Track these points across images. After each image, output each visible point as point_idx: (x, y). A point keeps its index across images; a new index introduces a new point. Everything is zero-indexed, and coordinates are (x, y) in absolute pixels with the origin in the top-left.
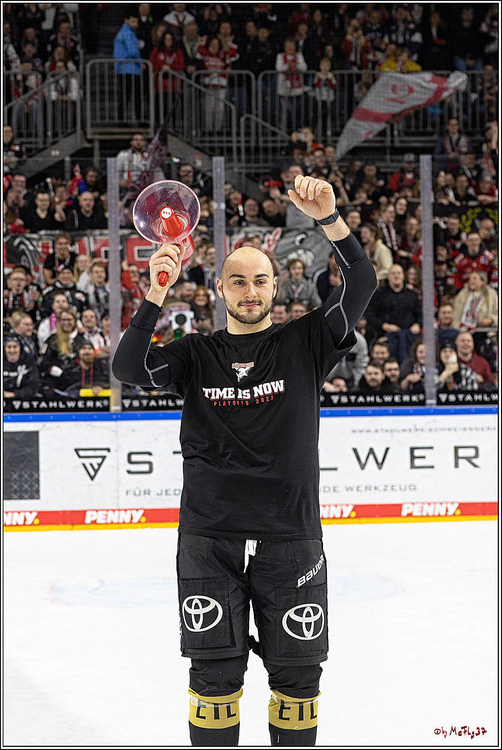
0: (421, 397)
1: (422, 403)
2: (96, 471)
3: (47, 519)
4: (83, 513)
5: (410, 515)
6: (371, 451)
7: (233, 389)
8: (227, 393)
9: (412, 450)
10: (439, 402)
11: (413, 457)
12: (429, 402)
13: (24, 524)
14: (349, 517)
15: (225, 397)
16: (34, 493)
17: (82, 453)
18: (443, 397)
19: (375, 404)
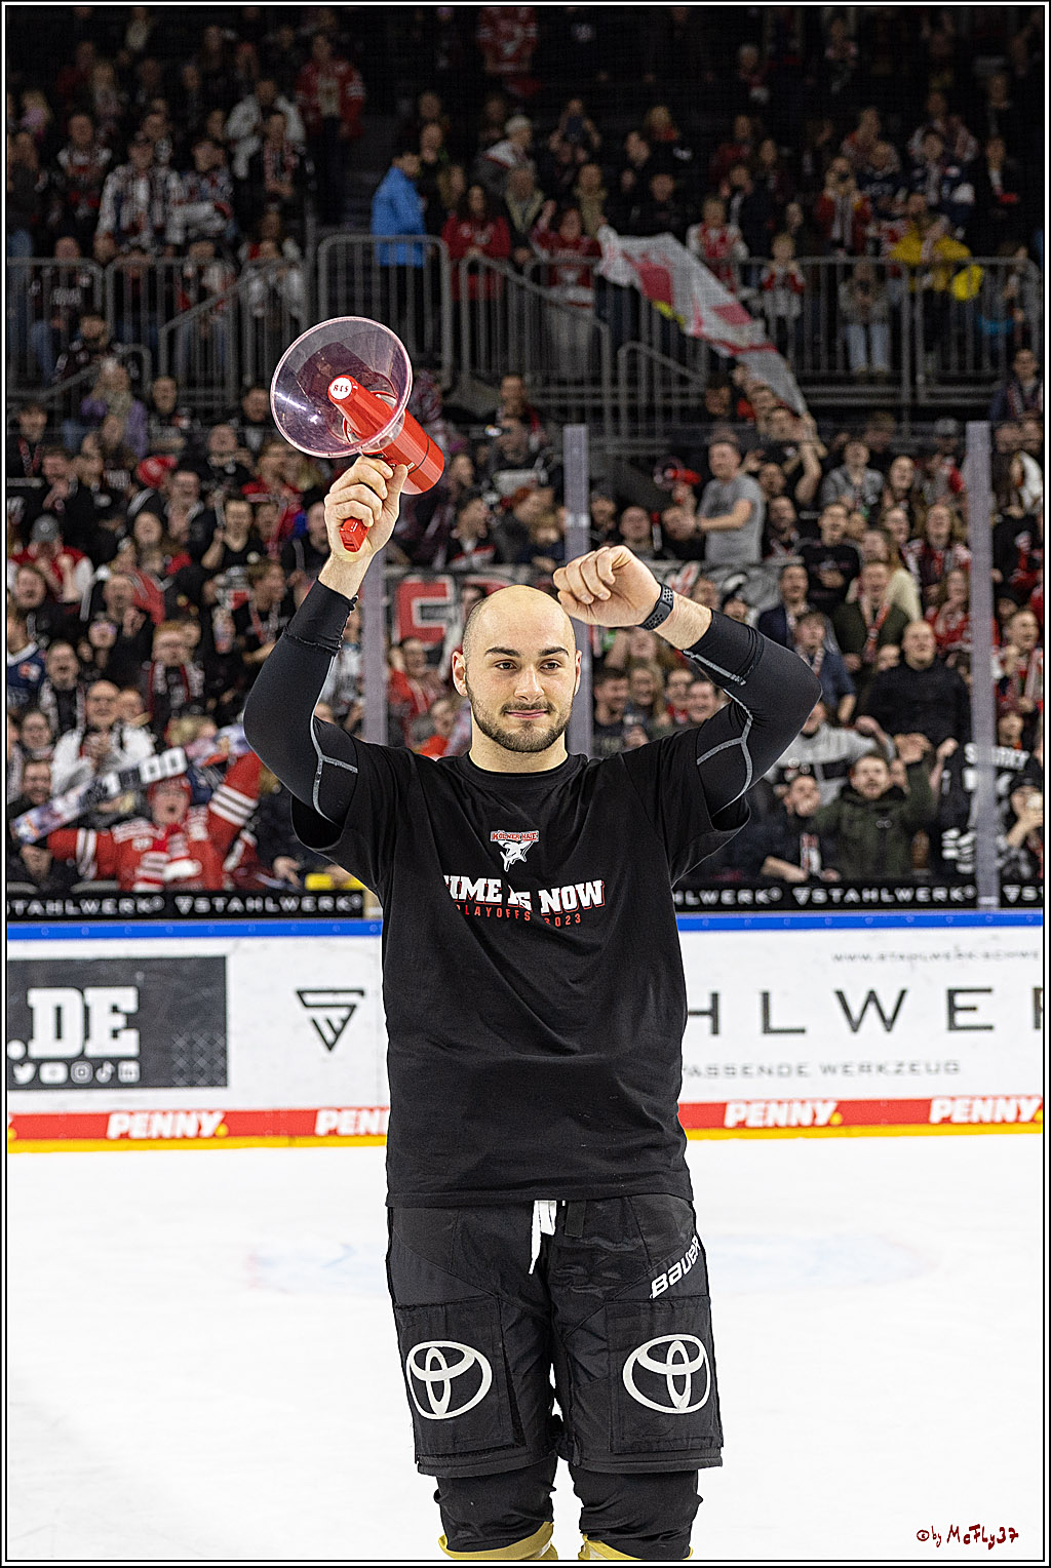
0: (970, 891)
1: (971, 903)
2: (337, 1034)
3: (243, 1125)
4: (312, 1115)
5: (946, 1121)
6: (872, 997)
7: (498, 882)
8: (484, 890)
9: (952, 993)
10: (1004, 902)
11: (953, 1009)
12: (984, 900)
13: (198, 1136)
14: (829, 1124)
15: (480, 898)
16: (217, 1076)
17: (309, 998)
18: (1012, 892)
19: (879, 905)
